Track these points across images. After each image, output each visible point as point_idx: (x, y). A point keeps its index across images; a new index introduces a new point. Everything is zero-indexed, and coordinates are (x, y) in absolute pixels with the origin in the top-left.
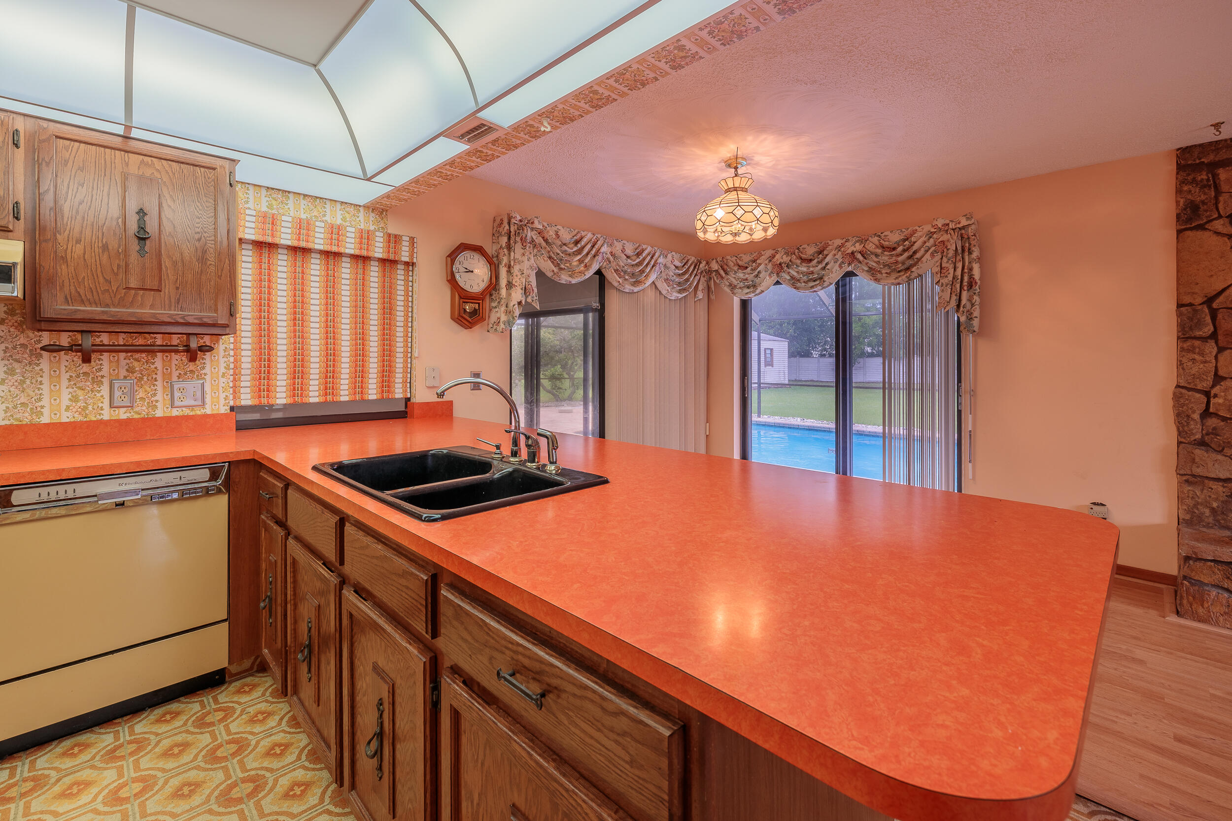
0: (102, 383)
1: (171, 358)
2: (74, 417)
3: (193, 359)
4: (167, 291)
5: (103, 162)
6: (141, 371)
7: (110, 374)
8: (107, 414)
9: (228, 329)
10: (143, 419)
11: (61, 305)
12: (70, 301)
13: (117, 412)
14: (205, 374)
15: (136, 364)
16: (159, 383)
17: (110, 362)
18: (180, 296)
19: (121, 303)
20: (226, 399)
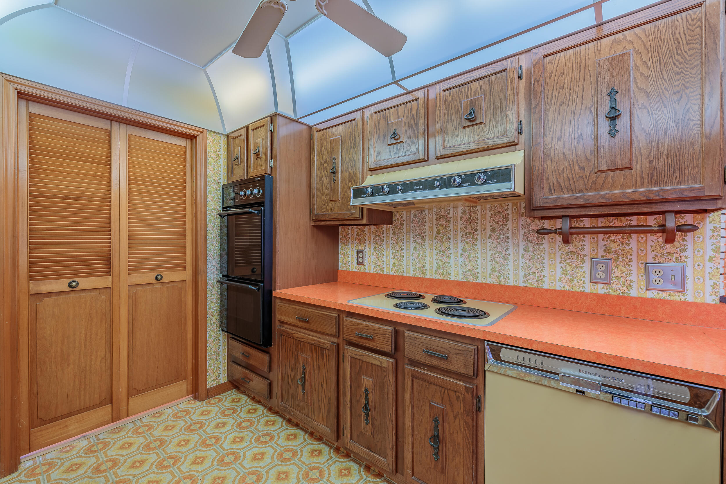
0: (584, 261)
1: (646, 239)
2: (564, 287)
3: (670, 240)
4: (639, 167)
5: (579, 59)
6: (617, 252)
7: (591, 254)
8: (588, 288)
9: (720, 202)
10: (619, 297)
11: (547, 196)
12: (553, 192)
13: (596, 287)
14: (686, 257)
15: (612, 245)
16: (634, 264)
17: (591, 243)
18: (654, 170)
19: (593, 187)
20: (714, 288)
